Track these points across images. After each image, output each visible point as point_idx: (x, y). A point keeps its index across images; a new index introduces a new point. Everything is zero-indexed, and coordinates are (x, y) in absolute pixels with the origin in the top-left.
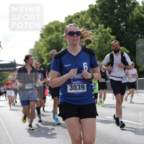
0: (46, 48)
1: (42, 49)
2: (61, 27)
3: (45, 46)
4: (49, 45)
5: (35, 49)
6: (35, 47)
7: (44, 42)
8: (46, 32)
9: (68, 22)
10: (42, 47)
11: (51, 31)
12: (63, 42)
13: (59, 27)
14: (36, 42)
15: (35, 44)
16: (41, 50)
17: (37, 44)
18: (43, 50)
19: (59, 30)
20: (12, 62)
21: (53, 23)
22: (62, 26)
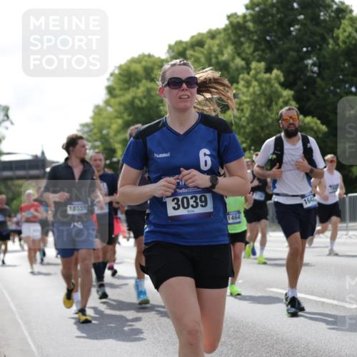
0: (120, 121)
1: (111, 123)
3: (117, 117)
4: (129, 115)
5: (93, 124)
6: (93, 118)
7: (117, 107)
8: (122, 81)
10: (110, 118)
11: (133, 79)
12: (164, 106)
13: (152, 69)
14: (97, 107)
15: (94, 112)
16: (109, 127)
17: (98, 111)
18: (115, 127)
19: (153, 76)
20: (37, 156)
21: (138, 58)
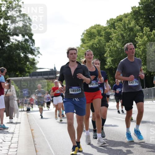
2: (103, 31)
8: (88, 36)
9: (111, 25)
10: (83, 53)
11: (92, 35)
12: (106, 47)
13: (101, 31)
16: (83, 57)
17: (78, 49)
19: (101, 34)
20: (52, 69)
21: (94, 27)
22: (105, 30)
